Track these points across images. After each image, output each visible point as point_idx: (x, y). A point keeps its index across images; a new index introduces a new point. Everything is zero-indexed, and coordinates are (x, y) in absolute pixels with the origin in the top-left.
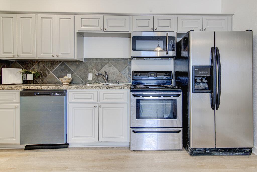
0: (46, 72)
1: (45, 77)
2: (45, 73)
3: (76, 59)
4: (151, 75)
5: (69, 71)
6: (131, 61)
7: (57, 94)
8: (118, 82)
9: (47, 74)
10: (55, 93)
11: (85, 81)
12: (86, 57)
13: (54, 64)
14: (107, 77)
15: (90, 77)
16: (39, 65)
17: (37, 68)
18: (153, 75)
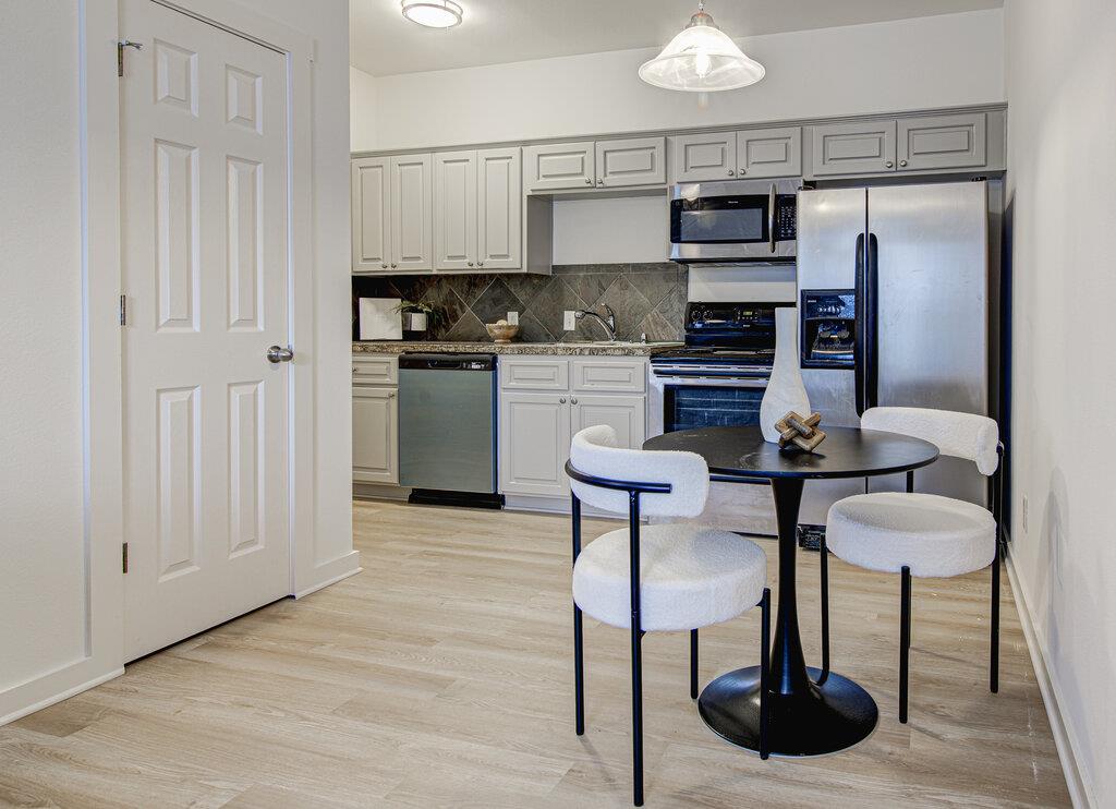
0: (457, 307)
1: (455, 321)
2: (455, 311)
3: (525, 270)
4: (742, 315)
5: (514, 304)
6: (687, 272)
7: (474, 366)
8: (643, 336)
9: (459, 312)
10: (469, 362)
11: (555, 334)
12: (556, 262)
13: (475, 285)
14: (611, 322)
15: (570, 321)
16: (439, 288)
17: (434, 297)
18: (749, 316)
